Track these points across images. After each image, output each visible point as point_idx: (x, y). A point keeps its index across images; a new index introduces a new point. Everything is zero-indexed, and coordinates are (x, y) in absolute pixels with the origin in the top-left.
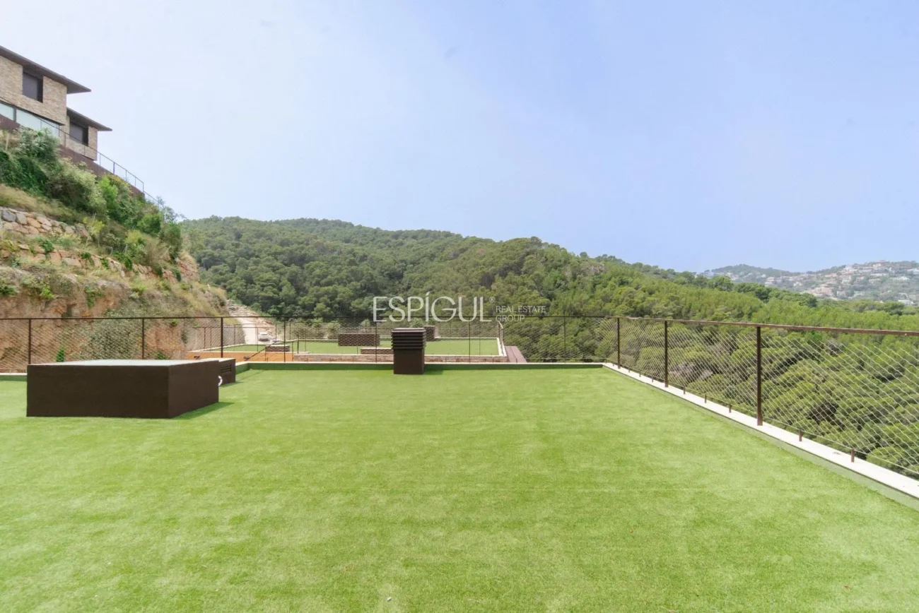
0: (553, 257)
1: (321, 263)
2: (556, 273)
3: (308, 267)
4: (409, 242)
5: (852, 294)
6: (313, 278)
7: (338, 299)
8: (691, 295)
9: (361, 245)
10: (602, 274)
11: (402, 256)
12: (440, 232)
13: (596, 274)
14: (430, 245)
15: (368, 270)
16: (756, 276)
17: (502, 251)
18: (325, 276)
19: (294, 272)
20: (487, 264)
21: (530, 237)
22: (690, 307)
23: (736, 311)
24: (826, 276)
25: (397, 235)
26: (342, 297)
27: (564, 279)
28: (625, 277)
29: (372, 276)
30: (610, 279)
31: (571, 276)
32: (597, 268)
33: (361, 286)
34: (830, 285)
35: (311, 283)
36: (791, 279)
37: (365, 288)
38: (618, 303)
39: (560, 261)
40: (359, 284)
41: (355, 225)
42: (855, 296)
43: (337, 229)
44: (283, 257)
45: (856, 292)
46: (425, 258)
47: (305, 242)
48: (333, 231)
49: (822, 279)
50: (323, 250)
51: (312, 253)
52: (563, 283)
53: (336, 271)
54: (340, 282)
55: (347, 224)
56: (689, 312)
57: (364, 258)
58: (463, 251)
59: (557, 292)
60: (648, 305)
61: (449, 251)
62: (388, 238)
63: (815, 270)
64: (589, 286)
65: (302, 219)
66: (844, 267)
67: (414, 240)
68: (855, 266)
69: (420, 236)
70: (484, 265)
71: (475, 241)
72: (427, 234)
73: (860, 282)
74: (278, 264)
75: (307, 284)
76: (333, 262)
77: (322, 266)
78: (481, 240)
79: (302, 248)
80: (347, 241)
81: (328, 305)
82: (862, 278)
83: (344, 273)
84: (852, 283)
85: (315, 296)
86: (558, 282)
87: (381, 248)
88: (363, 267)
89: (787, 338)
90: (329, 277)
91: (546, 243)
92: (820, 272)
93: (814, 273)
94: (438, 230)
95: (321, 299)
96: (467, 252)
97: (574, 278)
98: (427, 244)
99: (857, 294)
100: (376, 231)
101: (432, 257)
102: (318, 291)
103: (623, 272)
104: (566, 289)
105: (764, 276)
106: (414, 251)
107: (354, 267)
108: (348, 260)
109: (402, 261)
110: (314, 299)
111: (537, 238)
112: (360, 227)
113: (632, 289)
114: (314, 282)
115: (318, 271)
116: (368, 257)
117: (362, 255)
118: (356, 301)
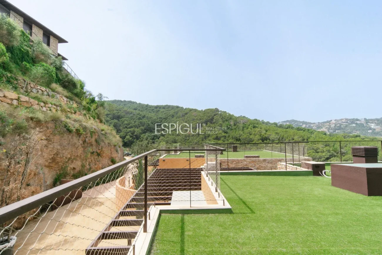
0: (225, 116)
1: (127, 119)
2: (227, 123)
3: (121, 121)
4: (162, 110)
5: (335, 131)
6: (124, 125)
7: (135, 134)
8: (283, 132)
9: (142, 111)
10: (246, 123)
11: (160, 116)
12: (174, 106)
13: (243, 123)
14: (171, 111)
15: (147, 121)
16: (298, 124)
17: (204, 114)
18: (129, 124)
19: (116, 122)
20: (198, 119)
21: (215, 108)
22: (283, 137)
23: (301, 138)
24: (325, 124)
25: (157, 107)
26: (137, 133)
27: (230, 125)
28: (255, 125)
29: (148, 124)
30: (249, 125)
31: (233, 124)
32: (244, 121)
33: (144, 128)
34: (326, 128)
35: (123, 127)
36: (312, 125)
37: (145, 129)
38: (255, 135)
39: (228, 118)
40: (143, 127)
41: (138, 103)
42: (336, 132)
43: (130, 105)
44: (110, 116)
45: (336, 130)
46: (170, 117)
47: (119, 110)
48: (129, 105)
49: (323, 126)
50: (127, 113)
51: (123, 114)
52: (230, 127)
53: (134, 122)
54: (136, 126)
55: (134, 102)
56: (283, 139)
57: (144, 117)
58: (186, 114)
59: (229, 131)
60: (268, 136)
61: (180, 114)
62: (153, 108)
63: (321, 122)
64: (241, 128)
65: (115, 100)
66: (331, 120)
67: (164, 109)
68: (335, 120)
69: (166, 108)
70: (197, 119)
71: (191, 110)
72: (168, 107)
73: (338, 127)
74: (108, 119)
75: (121, 128)
76: (132, 118)
77: (127, 120)
78: (193, 109)
79: (118, 112)
80: (135, 109)
81: (131, 137)
82: (339, 125)
83: (137, 123)
84: (335, 127)
85: (125, 133)
86: (229, 126)
87: (150, 112)
88: (144, 120)
89: (325, 149)
90: (131, 124)
91: (221, 111)
92: (322, 123)
93: (320, 123)
94: (173, 105)
95: (128, 134)
96: (188, 114)
97: (235, 125)
98: (169, 111)
99: (337, 131)
100: (147, 105)
101: (173, 116)
102: (126, 130)
103: (254, 123)
104: (232, 129)
105: (301, 124)
106: (165, 114)
107: (141, 120)
108: (138, 118)
109: (160, 118)
110: (125, 134)
111: (217, 109)
112: (140, 104)
113: (260, 129)
114: (124, 127)
115: (126, 122)
116: (146, 116)
117: (143, 115)
118: (143, 135)
